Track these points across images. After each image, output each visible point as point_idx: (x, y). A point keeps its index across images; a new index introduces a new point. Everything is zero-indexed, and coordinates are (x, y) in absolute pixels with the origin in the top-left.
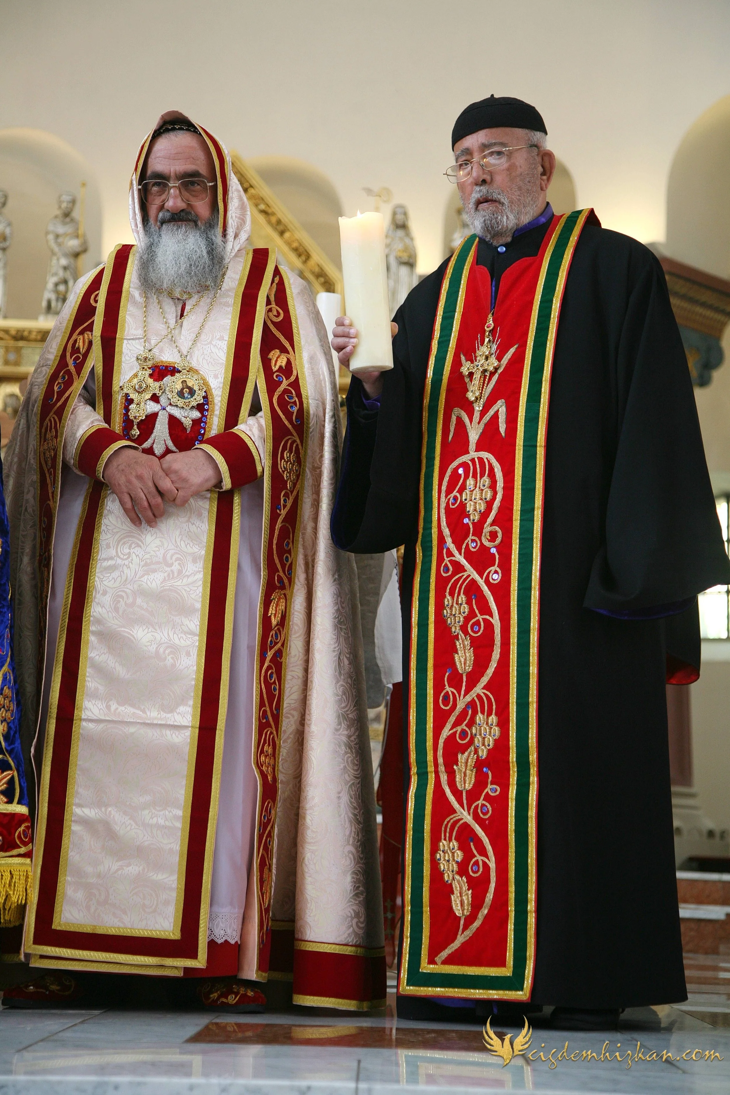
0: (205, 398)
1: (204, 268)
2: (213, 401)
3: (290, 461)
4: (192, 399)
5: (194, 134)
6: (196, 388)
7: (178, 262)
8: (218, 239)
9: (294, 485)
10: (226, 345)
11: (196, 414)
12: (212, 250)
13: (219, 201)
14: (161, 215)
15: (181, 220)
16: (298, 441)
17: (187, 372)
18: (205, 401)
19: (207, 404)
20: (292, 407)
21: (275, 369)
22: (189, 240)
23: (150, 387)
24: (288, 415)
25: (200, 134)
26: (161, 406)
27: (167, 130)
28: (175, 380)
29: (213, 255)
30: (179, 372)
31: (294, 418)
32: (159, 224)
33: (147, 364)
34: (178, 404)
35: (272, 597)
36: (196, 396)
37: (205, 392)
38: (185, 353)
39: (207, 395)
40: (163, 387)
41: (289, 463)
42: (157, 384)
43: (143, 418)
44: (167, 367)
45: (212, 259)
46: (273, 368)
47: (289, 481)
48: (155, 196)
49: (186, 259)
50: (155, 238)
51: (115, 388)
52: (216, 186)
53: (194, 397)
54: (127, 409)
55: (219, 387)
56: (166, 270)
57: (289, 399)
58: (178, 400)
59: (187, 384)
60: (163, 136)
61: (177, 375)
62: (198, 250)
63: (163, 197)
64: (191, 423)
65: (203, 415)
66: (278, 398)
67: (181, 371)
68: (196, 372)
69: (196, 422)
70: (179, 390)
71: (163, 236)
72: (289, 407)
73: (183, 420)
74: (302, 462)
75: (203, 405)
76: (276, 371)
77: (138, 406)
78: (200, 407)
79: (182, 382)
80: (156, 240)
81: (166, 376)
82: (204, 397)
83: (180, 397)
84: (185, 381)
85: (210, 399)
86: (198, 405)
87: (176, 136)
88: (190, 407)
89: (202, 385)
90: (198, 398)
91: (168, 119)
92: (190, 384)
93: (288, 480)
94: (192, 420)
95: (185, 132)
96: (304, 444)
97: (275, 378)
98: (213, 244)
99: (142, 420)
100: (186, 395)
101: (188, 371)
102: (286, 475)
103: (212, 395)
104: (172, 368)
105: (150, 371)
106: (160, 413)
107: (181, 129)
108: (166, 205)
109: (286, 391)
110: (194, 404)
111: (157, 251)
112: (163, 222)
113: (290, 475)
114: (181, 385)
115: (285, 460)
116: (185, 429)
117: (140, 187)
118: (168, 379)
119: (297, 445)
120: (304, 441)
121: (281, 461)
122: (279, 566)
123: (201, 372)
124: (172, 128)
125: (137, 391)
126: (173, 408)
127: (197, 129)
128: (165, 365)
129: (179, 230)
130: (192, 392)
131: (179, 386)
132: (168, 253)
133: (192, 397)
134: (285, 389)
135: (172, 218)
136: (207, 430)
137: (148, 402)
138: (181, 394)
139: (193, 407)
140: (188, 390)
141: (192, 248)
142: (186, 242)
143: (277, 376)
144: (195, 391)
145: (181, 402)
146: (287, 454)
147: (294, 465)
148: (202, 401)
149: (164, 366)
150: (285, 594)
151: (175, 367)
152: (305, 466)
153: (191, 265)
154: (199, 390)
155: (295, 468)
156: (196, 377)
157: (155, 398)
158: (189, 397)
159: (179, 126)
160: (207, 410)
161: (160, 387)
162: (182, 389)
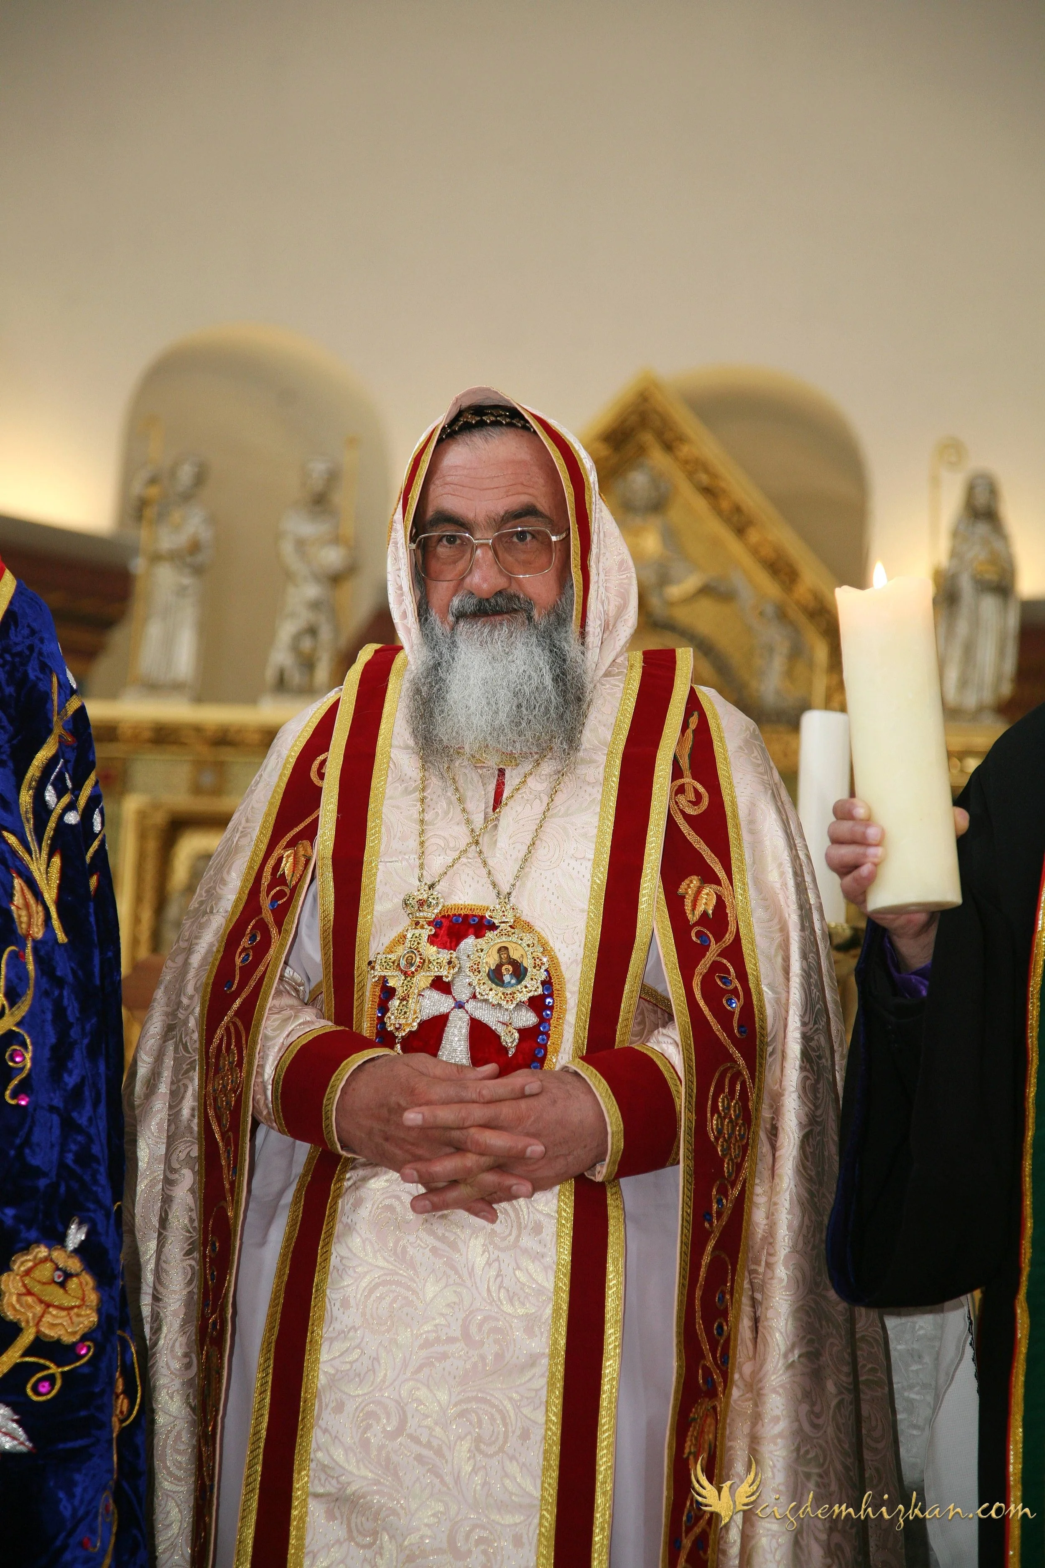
0: (547, 983)
1: (547, 709)
2: (562, 990)
3: (731, 1117)
4: (519, 987)
5: (525, 433)
6: (528, 963)
7: (492, 701)
8: (571, 648)
9: (739, 1167)
10: (589, 868)
11: (528, 1019)
12: (563, 674)
13: (573, 570)
14: (456, 602)
15: (497, 612)
16: (746, 1073)
17: (509, 929)
18: (547, 990)
19: (551, 996)
20: (729, 1001)
21: (693, 918)
22: (516, 652)
23: (430, 962)
24: (724, 1017)
25: (535, 432)
26: (455, 999)
27: (468, 428)
28: (485, 947)
29: (565, 685)
30: (493, 927)
31: (735, 1025)
32: (451, 619)
33: (425, 914)
34: (490, 997)
35: (691, 1415)
36: (527, 979)
37: (546, 970)
38: (505, 889)
39: (550, 978)
40: (457, 962)
41: (727, 1120)
42: (445, 955)
43: (415, 1029)
44: (466, 917)
45: (564, 693)
46: (690, 916)
47: (726, 1160)
48: (444, 564)
49: (510, 695)
50: (445, 651)
51: (360, 963)
52: (566, 541)
53: (524, 983)
54: (383, 1008)
55: (576, 961)
56: (468, 717)
57: (724, 983)
58: (491, 990)
59: (509, 956)
60: (460, 438)
61: (489, 934)
62: (533, 674)
63: (461, 565)
64: (517, 1035)
65: (543, 1020)
66: (703, 982)
67: (496, 928)
68: (528, 927)
69: (526, 1034)
70: (493, 967)
71: (462, 646)
72: (724, 1002)
73: (500, 1030)
74: (753, 1117)
75: (543, 997)
76: (697, 924)
77: (405, 1003)
78: (537, 1004)
79: (499, 950)
80: (447, 657)
81: (465, 936)
82: (543, 983)
83: (493, 982)
84: (506, 948)
85: (556, 987)
86: (531, 999)
87: (486, 440)
88: (515, 1002)
89: (540, 955)
90: (531, 987)
91: (466, 403)
92: (515, 955)
93: (724, 1155)
94: (520, 1031)
95: (504, 430)
96: (757, 1080)
97: (694, 938)
98: (564, 661)
99: (410, 1032)
100: (507, 978)
101: (511, 926)
102: (722, 1146)
103: (560, 976)
104: (477, 919)
105: (429, 931)
106: (452, 1014)
107: (496, 424)
108: (468, 580)
109: (716, 967)
110: (524, 997)
111: (449, 677)
112: (461, 616)
113: (729, 1148)
114: (496, 957)
115: (719, 1114)
116: (506, 1050)
117: (414, 546)
118: (469, 943)
119: (743, 1084)
120: (757, 1074)
121: (712, 1116)
122: (706, 1347)
123: (537, 929)
124: (477, 422)
125: (402, 971)
126: (479, 1004)
127: (528, 422)
128: (462, 912)
129: (496, 633)
130: (519, 972)
131: (491, 960)
132: (471, 682)
133: (519, 981)
134: (714, 962)
135: (479, 610)
136: (550, 1049)
137: (427, 993)
138: (496, 976)
139: (520, 1005)
140: (510, 967)
141: (521, 671)
142: (510, 658)
143: (699, 934)
144: (526, 970)
145: (494, 994)
146: (723, 1102)
147: (737, 1124)
148: (540, 991)
149: (460, 915)
150: (714, 1408)
151: (482, 918)
152: (757, 1125)
153: (519, 706)
154: (535, 967)
155: (740, 1131)
156: (528, 938)
157: (441, 985)
158: (513, 981)
159: (493, 418)
160: (551, 1008)
161: (450, 963)
162: (499, 966)
